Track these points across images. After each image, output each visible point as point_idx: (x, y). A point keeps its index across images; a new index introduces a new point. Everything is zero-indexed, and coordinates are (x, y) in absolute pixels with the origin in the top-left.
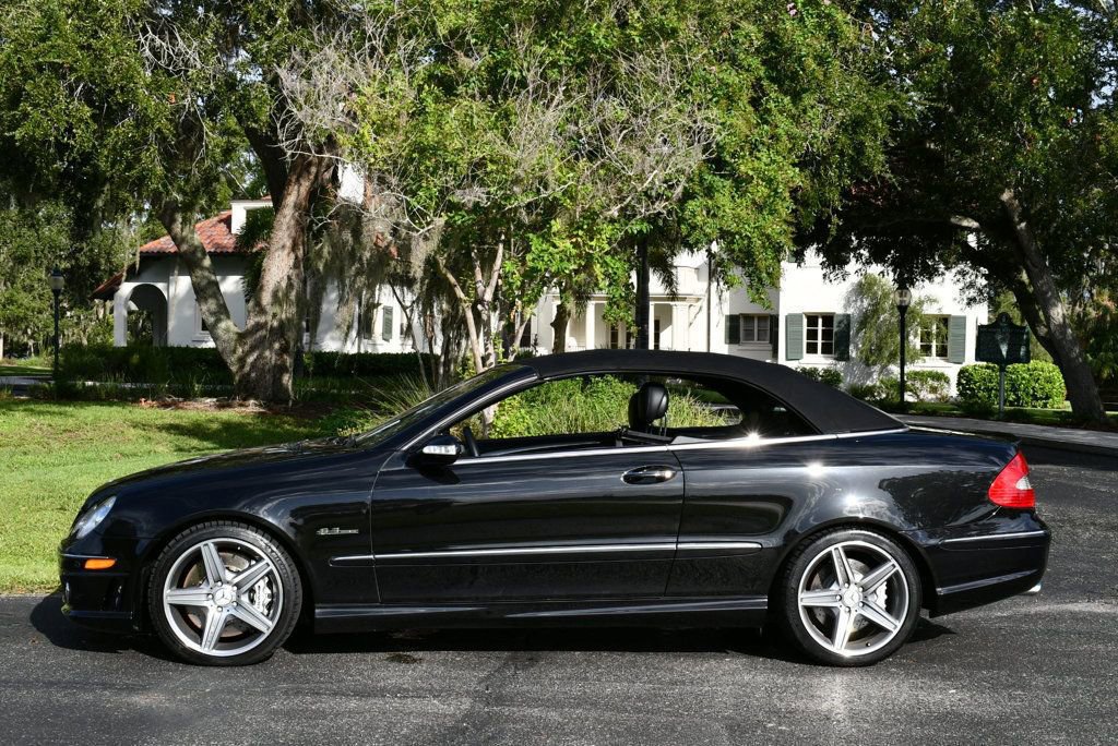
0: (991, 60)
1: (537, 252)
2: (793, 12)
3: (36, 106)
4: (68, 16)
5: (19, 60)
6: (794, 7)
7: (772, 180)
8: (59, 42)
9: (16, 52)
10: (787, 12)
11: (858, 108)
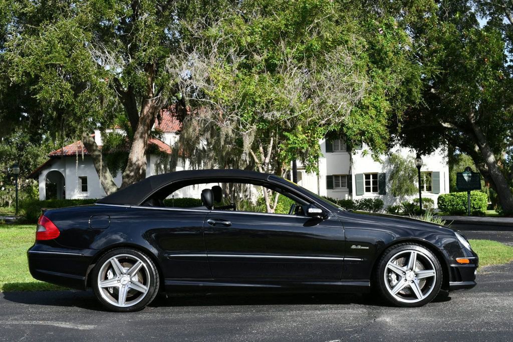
0: (465, 51)
1: (292, 140)
2: (381, 32)
3: (46, 84)
4: (59, 42)
5: (38, 63)
6: (382, 30)
7: (377, 107)
8: (57, 54)
9: (37, 59)
10: (379, 32)
11: (408, 74)
